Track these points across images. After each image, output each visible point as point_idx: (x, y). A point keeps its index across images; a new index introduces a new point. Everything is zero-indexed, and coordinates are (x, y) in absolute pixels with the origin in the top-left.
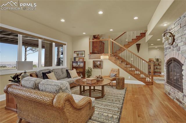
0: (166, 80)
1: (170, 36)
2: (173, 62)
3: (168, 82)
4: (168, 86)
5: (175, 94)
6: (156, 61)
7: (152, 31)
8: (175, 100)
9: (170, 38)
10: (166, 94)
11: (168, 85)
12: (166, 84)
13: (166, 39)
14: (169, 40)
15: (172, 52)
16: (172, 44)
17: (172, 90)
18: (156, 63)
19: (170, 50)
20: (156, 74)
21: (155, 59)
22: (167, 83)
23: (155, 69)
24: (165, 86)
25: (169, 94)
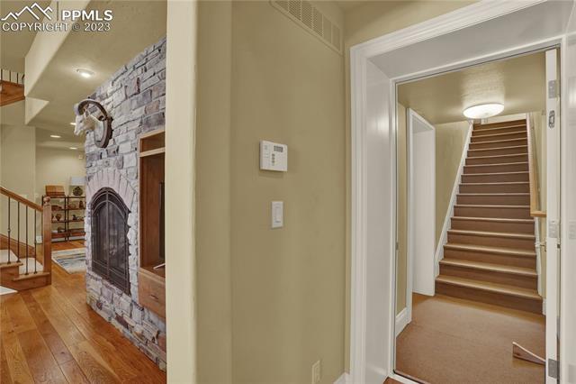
0: (90, 262)
1: (100, 119)
2: (107, 201)
3: (95, 268)
4: (97, 279)
5: (112, 302)
6: (72, 195)
7: (38, 82)
8: (114, 322)
9: (101, 123)
10: (92, 309)
11: (96, 276)
12: (92, 273)
13: (85, 124)
14: (97, 130)
15: (105, 170)
16: (105, 145)
17: (106, 292)
18: (73, 200)
19: (100, 162)
20: (70, 238)
21: (71, 187)
22: (93, 270)
23: (68, 221)
24: (88, 283)
25: (100, 305)
